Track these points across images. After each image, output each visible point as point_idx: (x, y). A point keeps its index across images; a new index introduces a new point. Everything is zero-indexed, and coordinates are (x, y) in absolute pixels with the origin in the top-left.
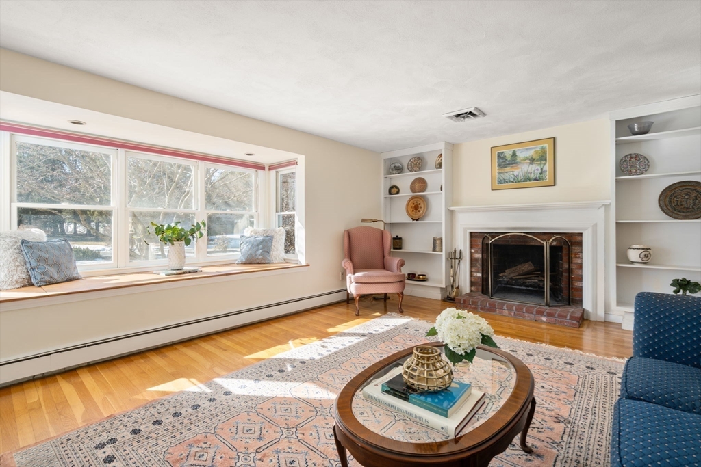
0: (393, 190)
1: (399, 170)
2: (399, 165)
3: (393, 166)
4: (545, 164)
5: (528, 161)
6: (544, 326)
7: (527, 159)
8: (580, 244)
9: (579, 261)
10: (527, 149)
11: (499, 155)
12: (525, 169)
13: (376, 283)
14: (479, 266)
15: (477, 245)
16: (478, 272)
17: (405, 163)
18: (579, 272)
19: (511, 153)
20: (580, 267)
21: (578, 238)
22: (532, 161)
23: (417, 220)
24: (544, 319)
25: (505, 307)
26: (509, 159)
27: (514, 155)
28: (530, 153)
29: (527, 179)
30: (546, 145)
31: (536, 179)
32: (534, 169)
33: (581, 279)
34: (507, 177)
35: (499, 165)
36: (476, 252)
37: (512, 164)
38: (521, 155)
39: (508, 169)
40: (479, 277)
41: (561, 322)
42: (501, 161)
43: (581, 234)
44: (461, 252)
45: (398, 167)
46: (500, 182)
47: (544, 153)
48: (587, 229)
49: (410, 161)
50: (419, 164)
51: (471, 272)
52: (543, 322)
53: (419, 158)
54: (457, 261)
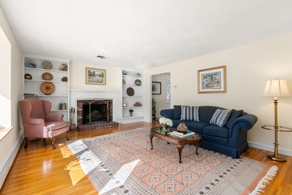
0: (28, 77)
1: (34, 66)
2: (33, 63)
3: (29, 62)
4: (103, 78)
5: (98, 76)
6: (110, 129)
7: (98, 75)
8: (112, 103)
9: (111, 108)
10: (98, 72)
11: (89, 71)
12: (98, 78)
14: (80, 114)
15: (80, 106)
16: (80, 116)
17: (38, 64)
18: (111, 111)
19: (93, 71)
20: (112, 109)
21: (111, 101)
22: (100, 76)
23: (48, 95)
24: (110, 126)
26: (92, 73)
27: (94, 72)
28: (99, 73)
29: (98, 82)
30: (104, 72)
31: (101, 82)
32: (100, 78)
33: (112, 113)
34: (92, 80)
35: (89, 75)
36: (79, 108)
37: (93, 75)
38: (96, 73)
39: (92, 77)
40: (81, 118)
41: (115, 126)
42: (90, 73)
43: (112, 100)
45: (33, 64)
46: (89, 81)
47: (103, 74)
48: (114, 98)
49: (43, 63)
51: (77, 117)
52: (110, 127)
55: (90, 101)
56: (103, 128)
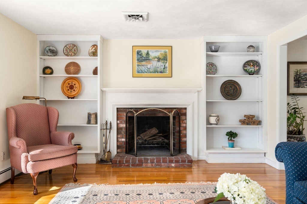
0: (47, 71)
1: (54, 53)
2: (54, 48)
3: (48, 48)
4: (166, 62)
5: (156, 59)
6: (173, 170)
7: (156, 58)
8: (185, 114)
9: (184, 125)
10: (156, 51)
11: (138, 53)
12: (155, 64)
13: (54, 158)
14: (123, 133)
15: (122, 118)
16: (123, 138)
17: (60, 48)
18: (184, 132)
19: (146, 52)
20: (185, 128)
21: (184, 111)
22: (159, 59)
23: (72, 98)
24: (173, 165)
25: (149, 161)
26: (144, 56)
27: (148, 54)
28: (158, 54)
29: (156, 71)
30: (167, 50)
31: (161, 72)
32: (160, 64)
33: (185, 136)
34: (143, 68)
35: (138, 60)
36: (121, 123)
37: (147, 60)
38: (153, 54)
39: (144, 63)
40: (123, 141)
41: (183, 165)
42: (139, 56)
43: (186, 109)
44: (111, 124)
45: (53, 50)
46: (138, 72)
47: (166, 55)
48: (189, 105)
49: (66, 46)
50: (74, 50)
51: (117, 138)
52: (172, 167)
53: (75, 46)
54: (108, 131)
55: (137, 110)
56: (157, 165)
